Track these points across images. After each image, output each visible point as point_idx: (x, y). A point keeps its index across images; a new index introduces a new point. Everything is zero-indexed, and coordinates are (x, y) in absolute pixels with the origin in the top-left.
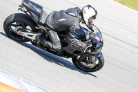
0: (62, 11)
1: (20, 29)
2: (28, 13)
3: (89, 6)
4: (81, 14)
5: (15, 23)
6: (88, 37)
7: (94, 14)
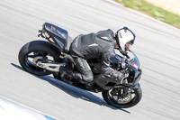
0: (91, 35)
1: (39, 60)
2: (51, 39)
3: (126, 29)
4: (116, 38)
5: (32, 54)
6: (123, 64)
7: (132, 38)
